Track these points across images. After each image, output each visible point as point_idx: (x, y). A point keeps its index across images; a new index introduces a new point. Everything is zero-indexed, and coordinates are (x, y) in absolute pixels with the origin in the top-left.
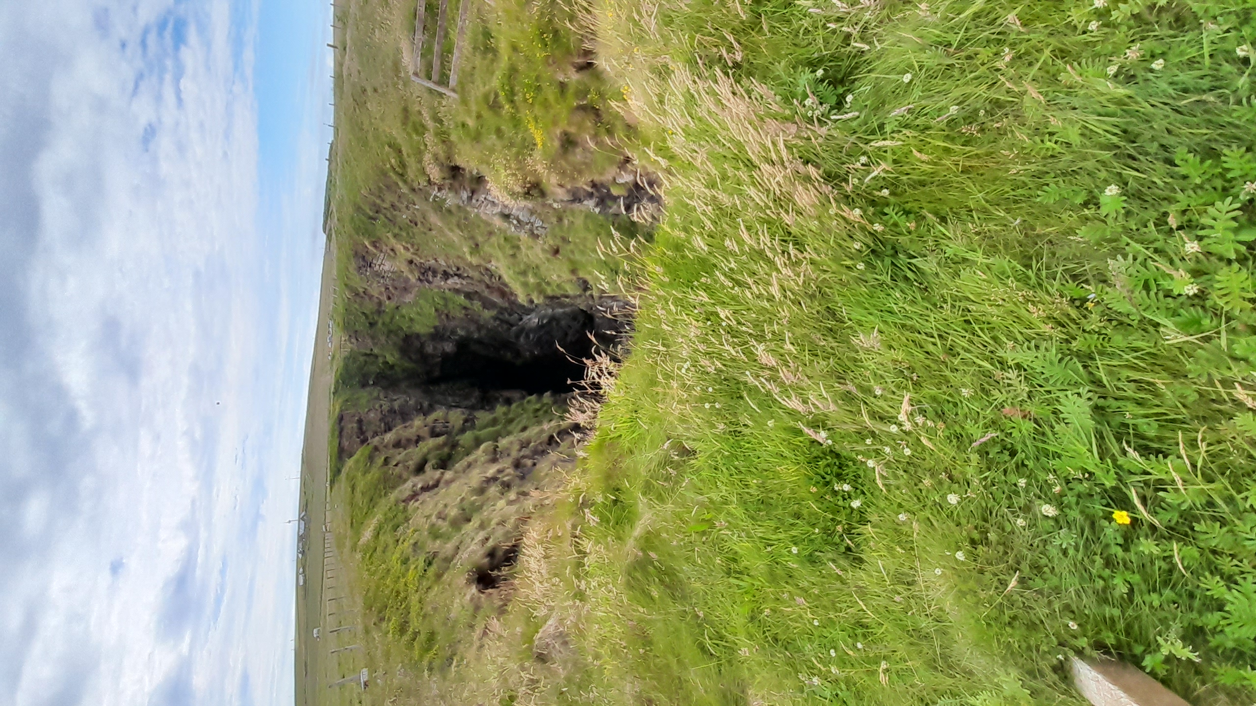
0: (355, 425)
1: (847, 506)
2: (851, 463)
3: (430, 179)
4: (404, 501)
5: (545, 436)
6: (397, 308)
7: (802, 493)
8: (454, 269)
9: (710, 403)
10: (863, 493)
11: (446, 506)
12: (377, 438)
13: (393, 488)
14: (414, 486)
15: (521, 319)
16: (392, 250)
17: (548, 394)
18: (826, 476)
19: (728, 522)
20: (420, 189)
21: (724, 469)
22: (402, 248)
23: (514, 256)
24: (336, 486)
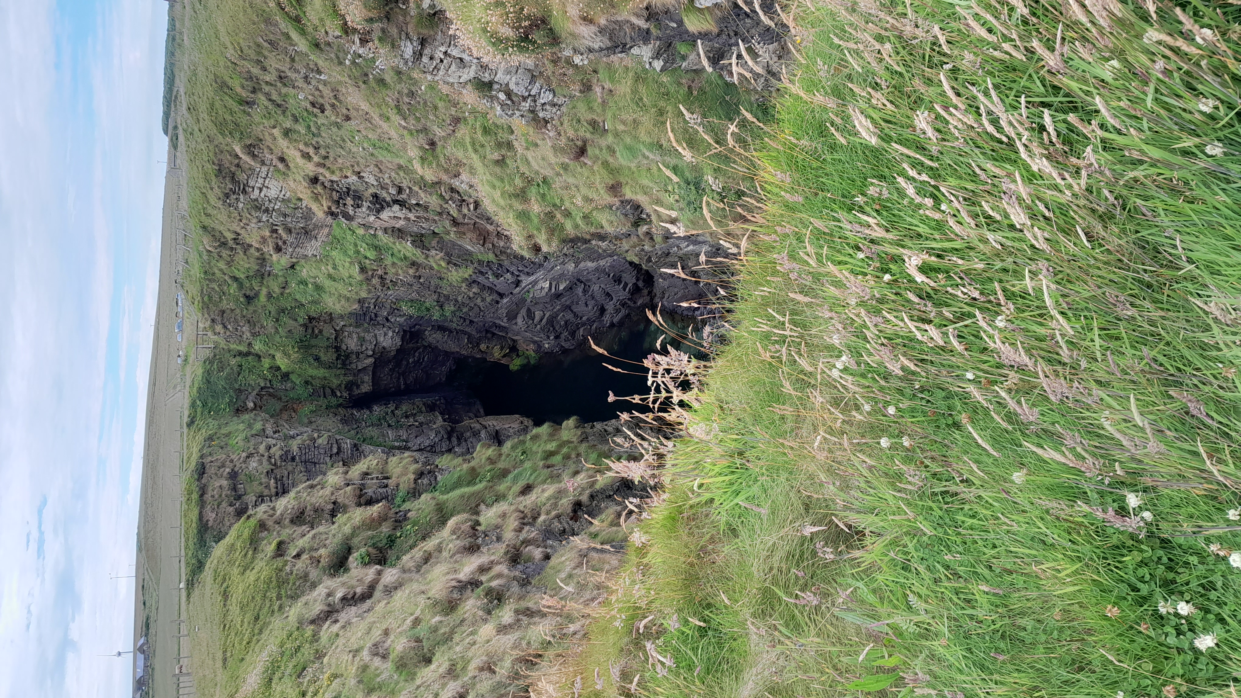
0: (225, 483)
1: (1186, 646)
2: (1194, 560)
3: (346, 23)
4: (313, 622)
5: (566, 503)
6: (292, 267)
7: (1090, 618)
8: (393, 191)
9: (891, 436)
10: (1222, 621)
11: (386, 633)
12: (263, 507)
13: (294, 597)
14: (329, 595)
15: (518, 283)
16: (282, 160)
17: (571, 422)
18: (1140, 585)
19: (931, 672)
20: (329, 44)
21: (921, 569)
22: (298, 154)
23: (501, 162)
24: (196, 592)
